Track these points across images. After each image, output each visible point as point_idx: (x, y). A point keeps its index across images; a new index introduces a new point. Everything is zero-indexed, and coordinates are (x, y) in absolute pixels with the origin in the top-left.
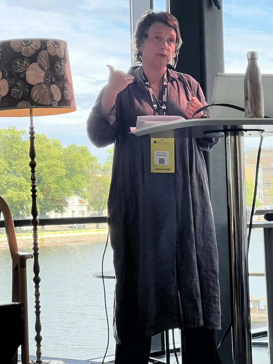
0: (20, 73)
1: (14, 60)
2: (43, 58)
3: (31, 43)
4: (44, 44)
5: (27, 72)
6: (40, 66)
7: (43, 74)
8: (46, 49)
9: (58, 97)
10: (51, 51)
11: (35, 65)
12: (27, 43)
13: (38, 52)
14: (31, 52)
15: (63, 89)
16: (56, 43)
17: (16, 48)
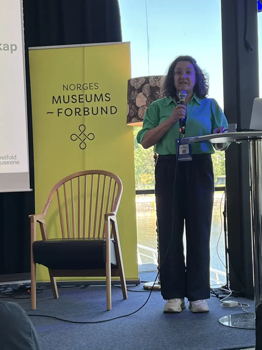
0: (133, 100)
1: (131, 92)
2: (146, 89)
4: (147, 80)
5: (136, 99)
6: (144, 94)
7: (145, 99)
8: (148, 83)
10: (152, 84)
11: (141, 94)
13: (143, 85)
14: (139, 86)
17: (132, 84)
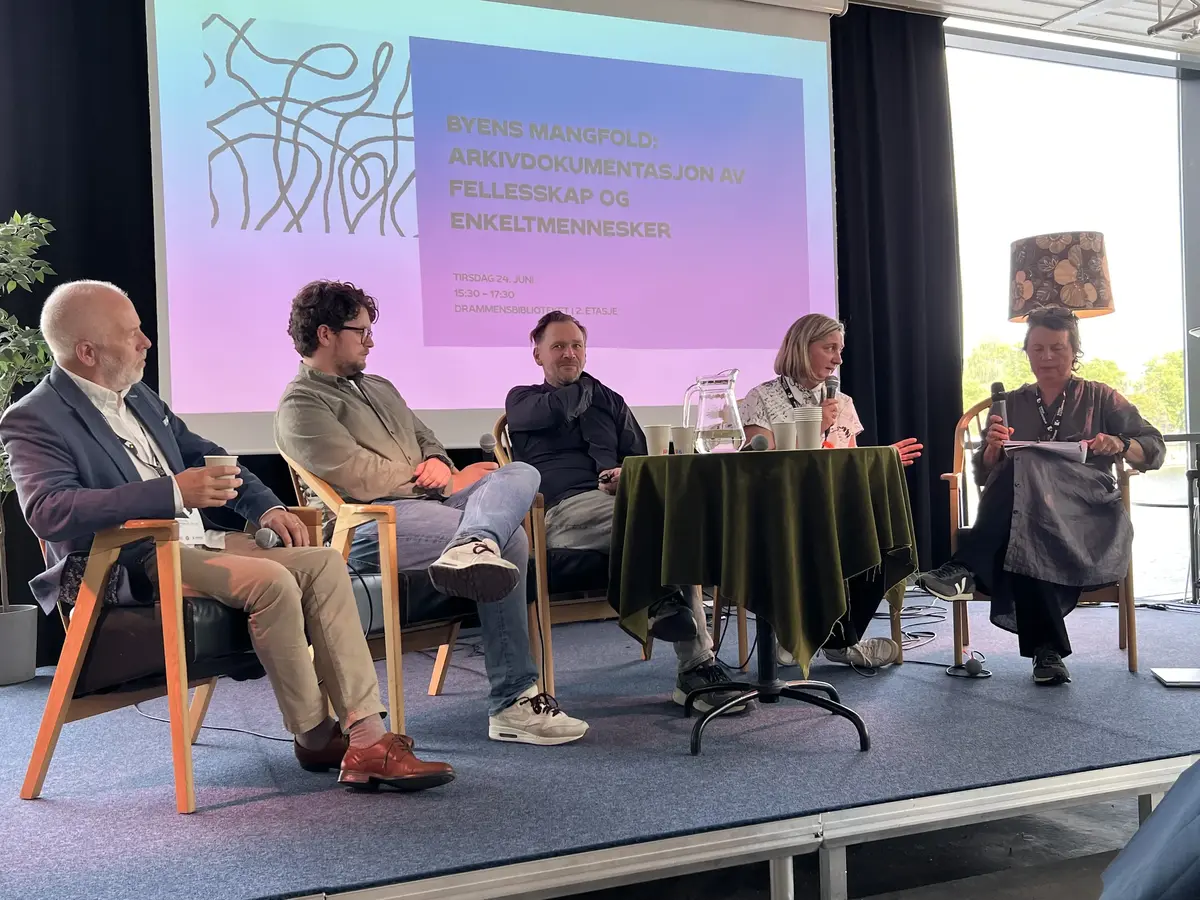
0: (1046, 273)
1: (1040, 258)
2: (1075, 254)
3: (1061, 237)
4: (1076, 237)
5: (1055, 272)
6: (1072, 263)
7: (1075, 272)
8: (1079, 243)
9: (1093, 297)
10: (1085, 245)
11: (1065, 263)
12: (1056, 237)
13: (1069, 247)
14: (1060, 248)
15: (1098, 288)
16: (1091, 235)
17: (1042, 245)
